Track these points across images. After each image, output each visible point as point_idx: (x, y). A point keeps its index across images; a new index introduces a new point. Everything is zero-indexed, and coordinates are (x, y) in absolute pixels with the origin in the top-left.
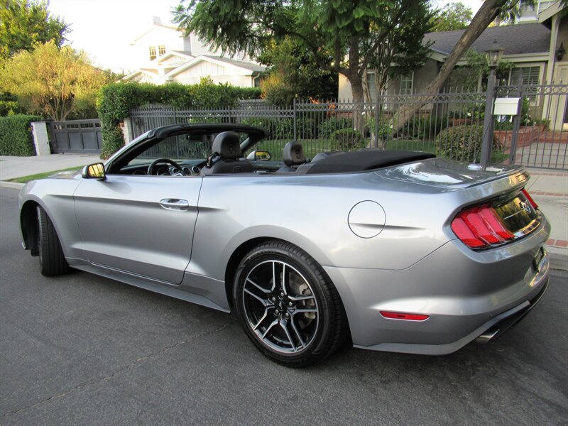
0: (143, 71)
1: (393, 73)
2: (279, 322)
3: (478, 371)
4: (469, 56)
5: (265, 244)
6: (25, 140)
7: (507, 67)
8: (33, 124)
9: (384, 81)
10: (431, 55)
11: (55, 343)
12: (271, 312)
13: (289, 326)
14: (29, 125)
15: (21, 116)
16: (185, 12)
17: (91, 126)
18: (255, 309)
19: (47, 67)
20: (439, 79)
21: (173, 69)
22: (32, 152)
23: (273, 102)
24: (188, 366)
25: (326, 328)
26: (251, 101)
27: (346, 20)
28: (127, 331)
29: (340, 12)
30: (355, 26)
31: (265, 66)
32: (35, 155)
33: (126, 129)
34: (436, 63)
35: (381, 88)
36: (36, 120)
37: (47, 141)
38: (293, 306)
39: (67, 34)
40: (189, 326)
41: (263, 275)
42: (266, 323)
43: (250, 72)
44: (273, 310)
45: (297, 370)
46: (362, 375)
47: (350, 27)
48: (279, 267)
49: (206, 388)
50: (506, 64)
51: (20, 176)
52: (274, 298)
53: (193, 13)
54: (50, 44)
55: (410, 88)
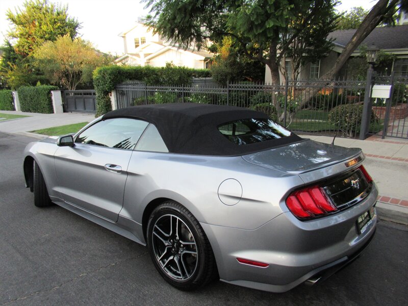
0: (129, 55)
1: (304, 62)
2: (174, 258)
3: (312, 303)
4: (361, 49)
5: (167, 203)
6: (47, 102)
7: (390, 58)
8: (52, 92)
9: (298, 67)
10: (333, 48)
11: (31, 258)
12: (169, 250)
13: (179, 261)
14: (49, 93)
15: (45, 86)
16: (152, 19)
17: (90, 94)
18: (160, 247)
19: (65, 52)
20: (335, 69)
21: (150, 54)
22: (51, 111)
23: (217, 80)
24: (112, 283)
25: (202, 267)
26: (202, 78)
27: (261, 29)
28: (79, 252)
29: (256, 23)
30: (267, 33)
31: (213, 54)
32: (53, 113)
33: (113, 98)
34: (337, 54)
35: (295, 71)
36: (54, 89)
37: (61, 103)
38: (183, 248)
39: (79, 30)
40: (121, 251)
41: (165, 224)
42: (166, 256)
43: (203, 58)
44: (171, 249)
45: (184, 292)
46: (228, 300)
47: (264, 33)
48: (174, 219)
49: (119, 301)
50: (389, 56)
51: (39, 129)
52: (172, 241)
53: (158, 20)
54: (67, 37)
55: (318, 72)
